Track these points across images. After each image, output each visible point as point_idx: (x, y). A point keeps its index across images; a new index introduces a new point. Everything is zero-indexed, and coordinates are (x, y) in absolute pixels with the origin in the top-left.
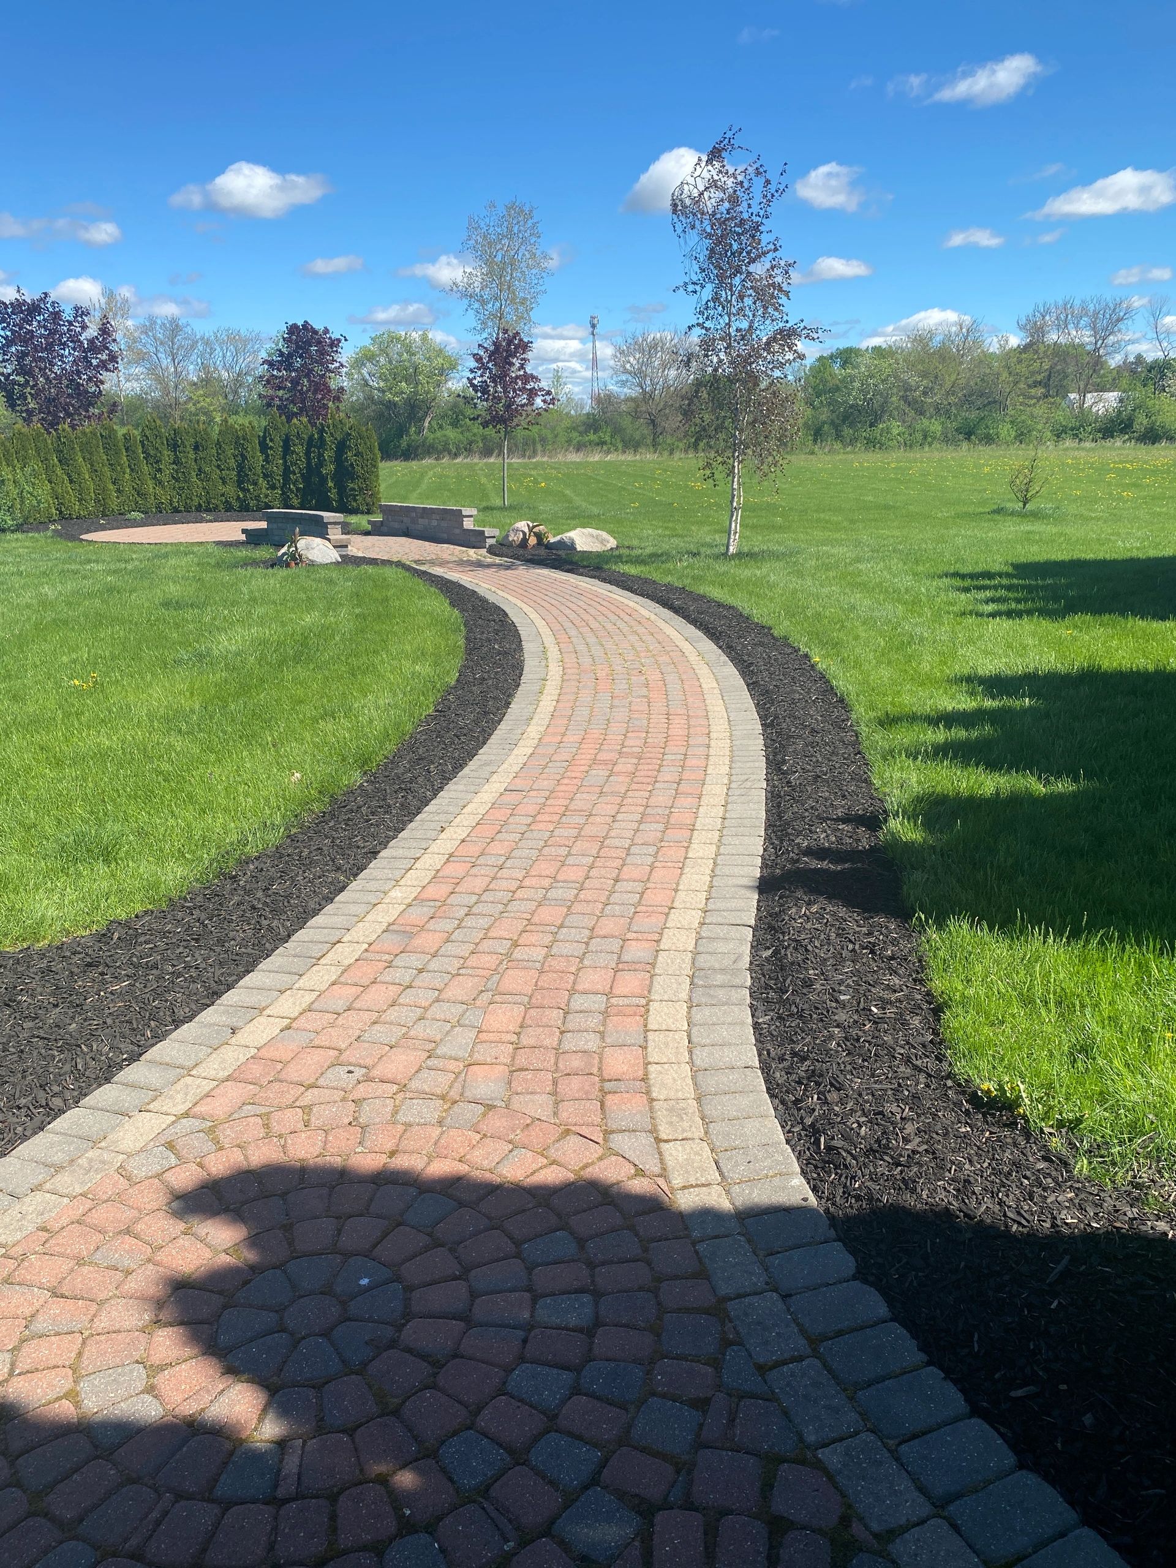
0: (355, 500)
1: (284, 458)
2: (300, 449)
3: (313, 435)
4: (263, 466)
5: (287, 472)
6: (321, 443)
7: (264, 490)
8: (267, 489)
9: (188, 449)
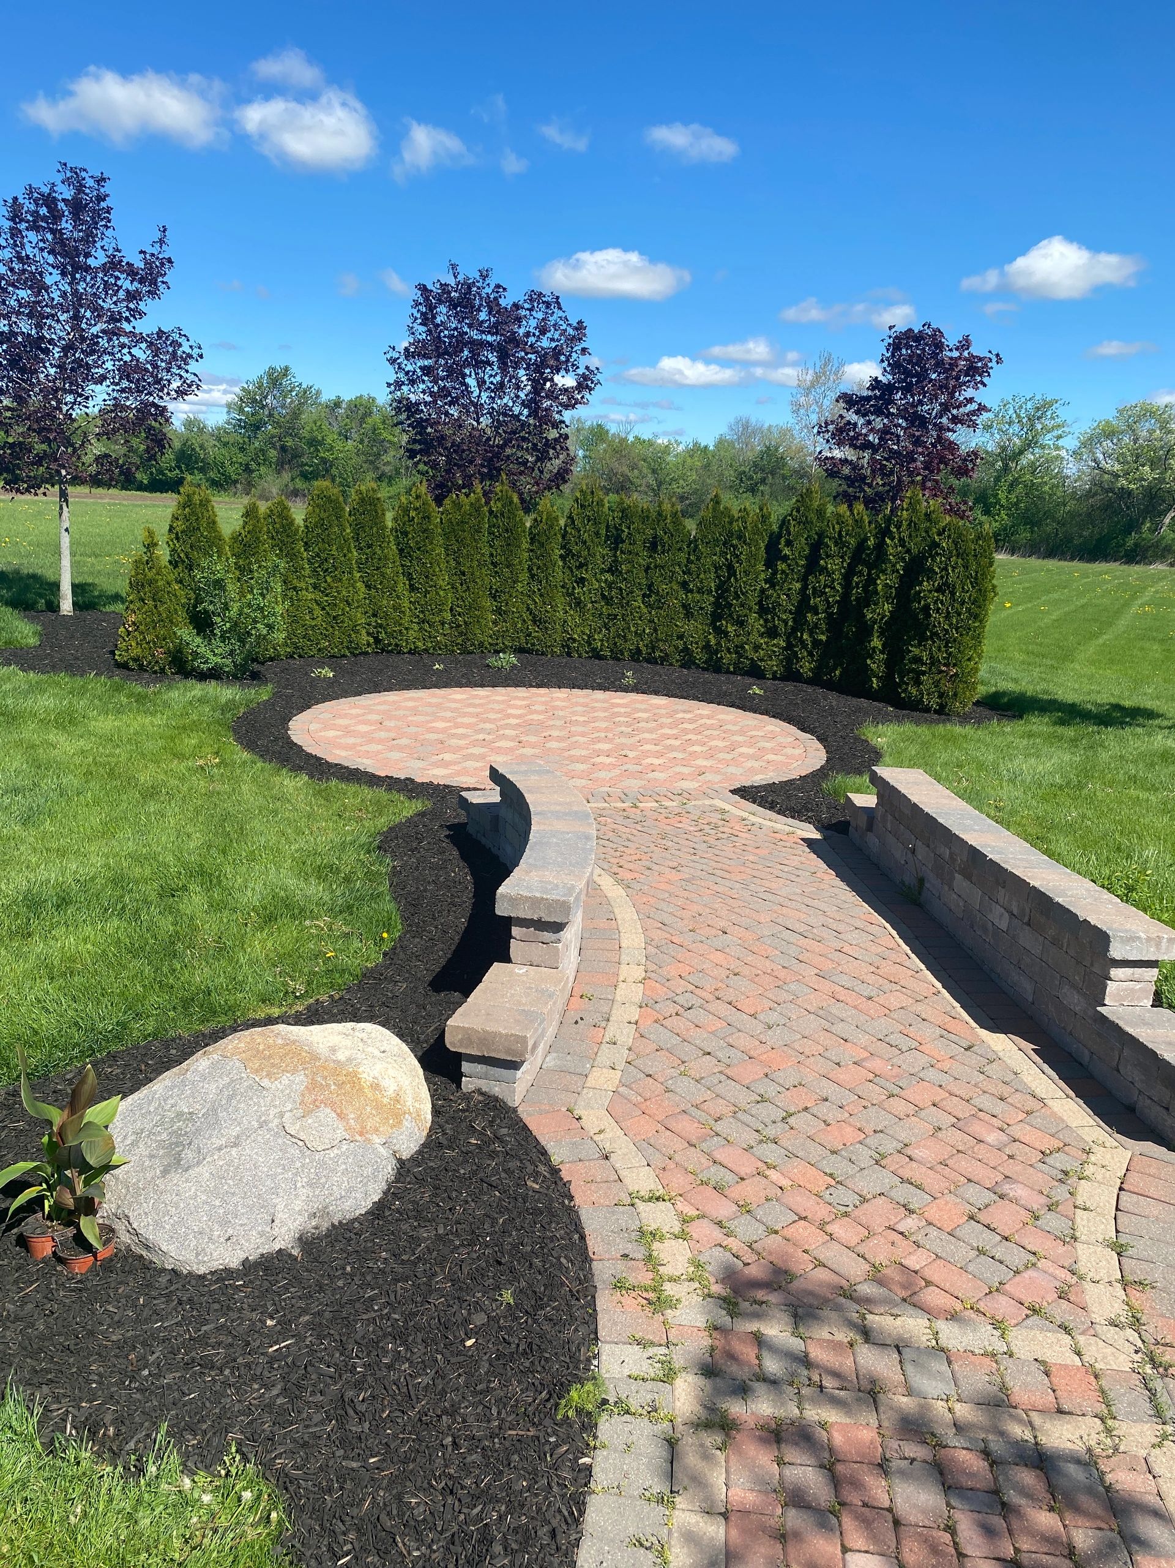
0: (918, 683)
1: (804, 580)
2: (835, 565)
3: (866, 539)
4: (763, 591)
5: (803, 606)
6: (878, 557)
7: (755, 637)
8: (762, 635)
9: (638, 547)
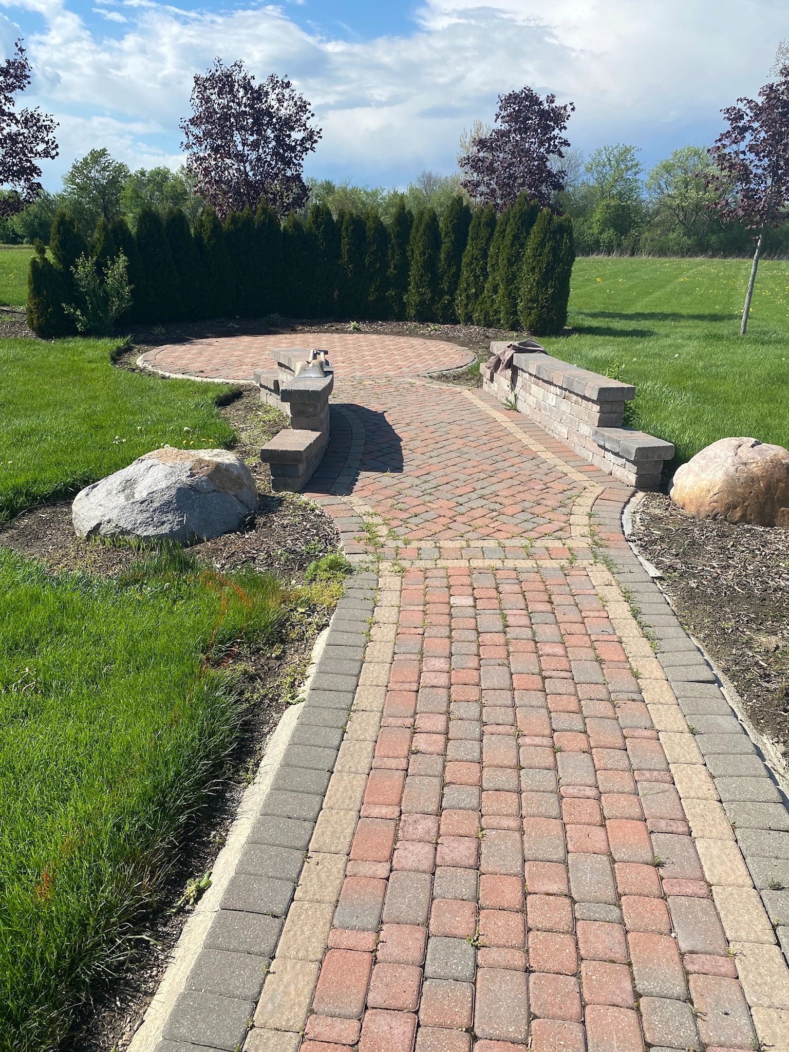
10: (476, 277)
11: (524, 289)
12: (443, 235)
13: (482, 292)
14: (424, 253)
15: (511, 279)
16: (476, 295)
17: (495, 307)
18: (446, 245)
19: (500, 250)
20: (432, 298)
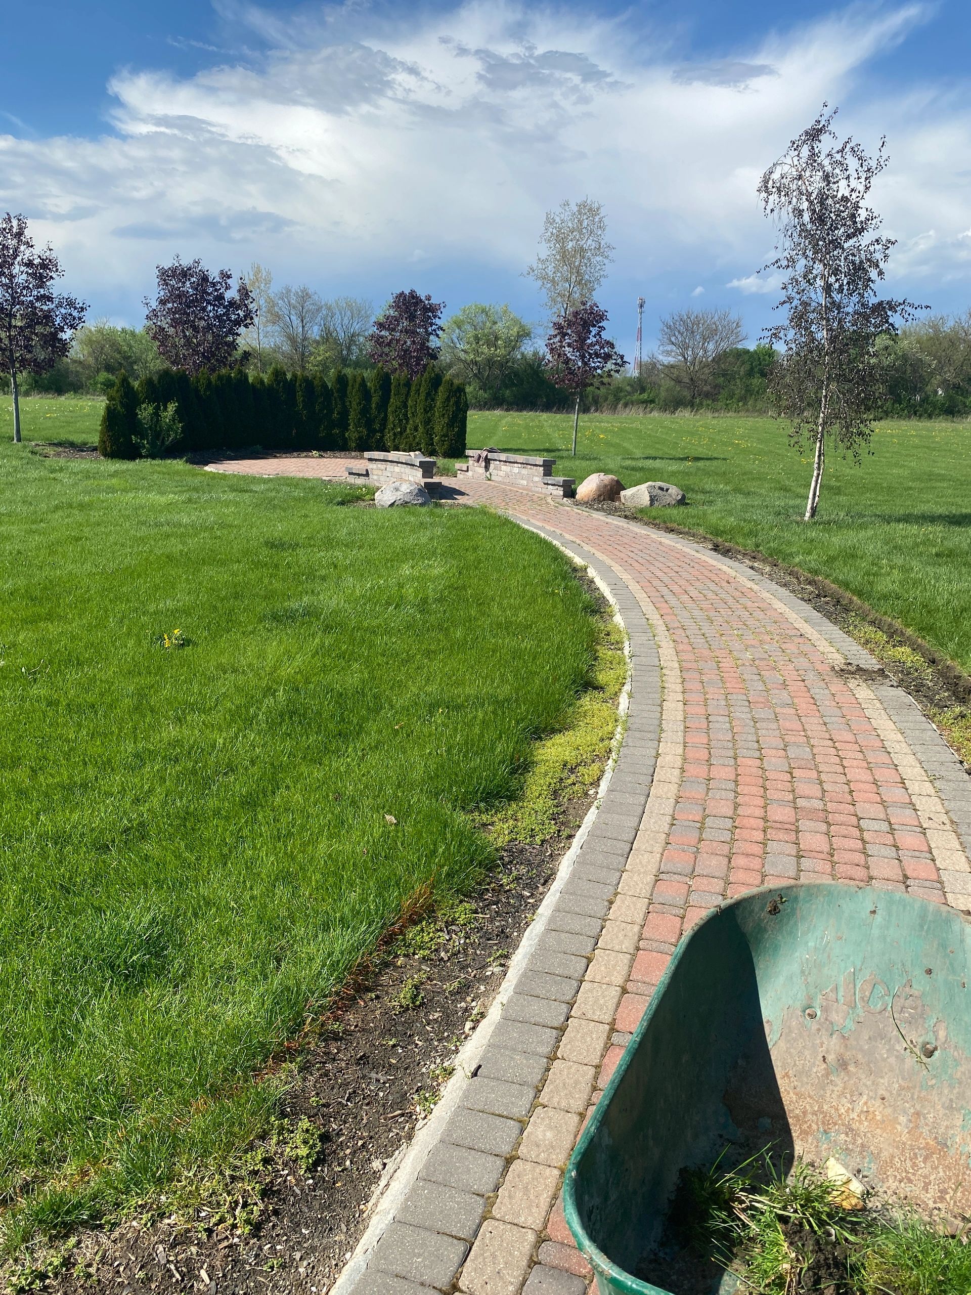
10: (400, 421)
11: (437, 428)
12: (372, 391)
13: (405, 431)
14: (360, 403)
15: (427, 422)
16: (401, 433)
17: (417, 440)
18: (375, 399)
19: (416, 402)
20: (368, 435)
